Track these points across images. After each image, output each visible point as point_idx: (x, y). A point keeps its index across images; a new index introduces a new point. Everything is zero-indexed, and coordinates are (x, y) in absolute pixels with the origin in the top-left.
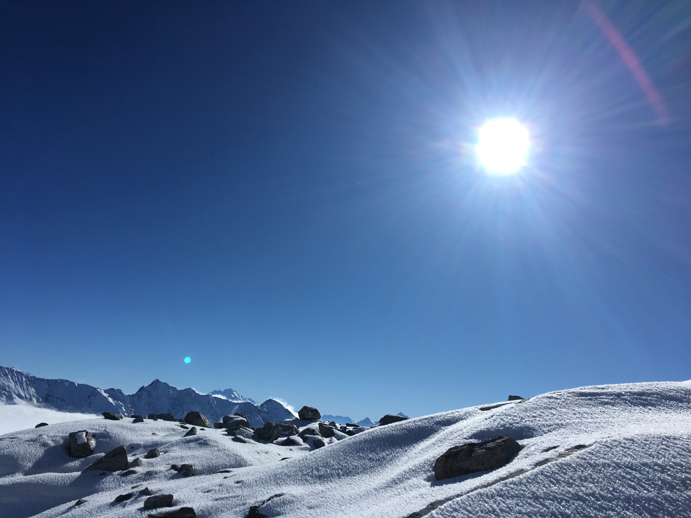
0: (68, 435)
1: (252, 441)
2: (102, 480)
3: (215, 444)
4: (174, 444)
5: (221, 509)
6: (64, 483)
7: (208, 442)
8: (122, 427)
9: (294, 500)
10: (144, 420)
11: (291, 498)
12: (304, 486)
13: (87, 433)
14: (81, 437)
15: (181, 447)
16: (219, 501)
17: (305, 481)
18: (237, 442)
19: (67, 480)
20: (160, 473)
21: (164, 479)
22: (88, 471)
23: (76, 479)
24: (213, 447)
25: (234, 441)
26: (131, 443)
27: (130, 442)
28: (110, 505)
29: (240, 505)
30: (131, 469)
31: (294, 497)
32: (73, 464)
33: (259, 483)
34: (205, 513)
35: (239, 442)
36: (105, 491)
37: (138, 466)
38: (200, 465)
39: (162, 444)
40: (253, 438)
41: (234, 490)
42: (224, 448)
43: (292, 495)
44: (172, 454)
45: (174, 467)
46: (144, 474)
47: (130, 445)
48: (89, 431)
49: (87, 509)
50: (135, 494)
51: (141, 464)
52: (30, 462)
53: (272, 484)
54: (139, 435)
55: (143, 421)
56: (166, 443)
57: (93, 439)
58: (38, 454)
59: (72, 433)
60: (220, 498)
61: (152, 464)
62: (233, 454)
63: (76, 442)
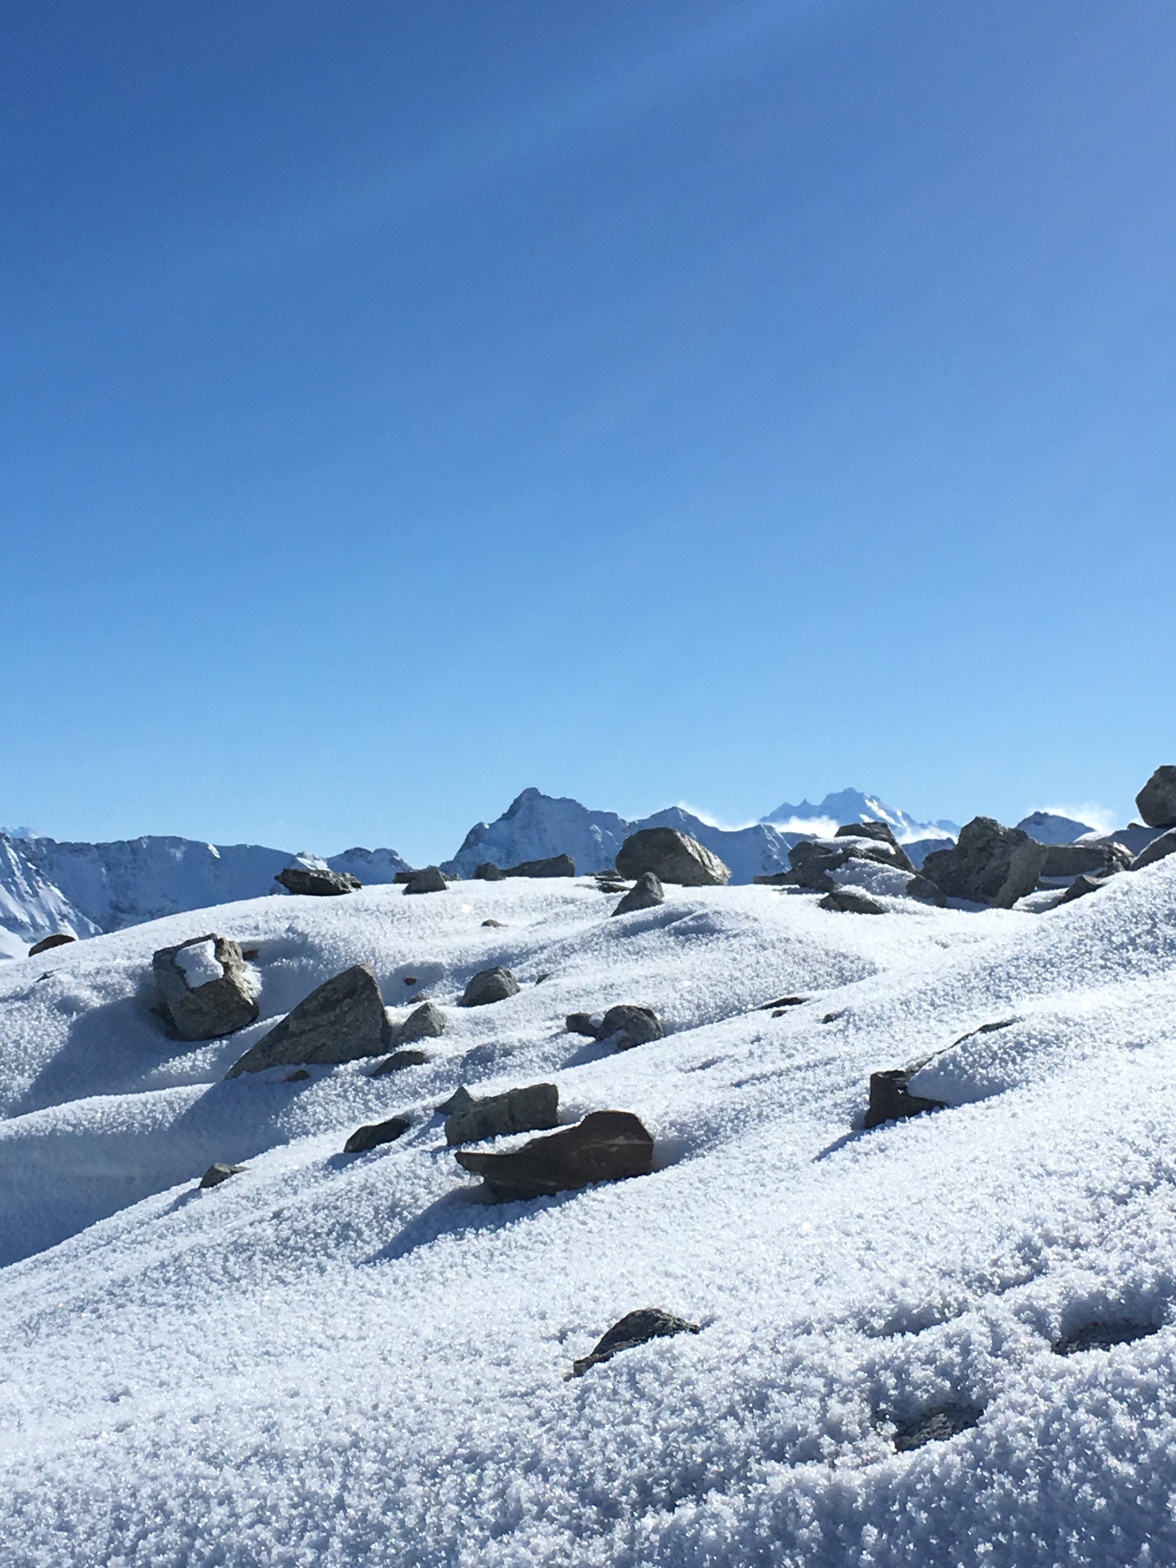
0: (148, 961)
1: (911, 903)
2: (298, 1096)
3: (747, 925)
4: (571, 945)
5: (756, 1111)
6: (155, 1124)
7: (716, 922)
8: (357, 910)
9: (1068, 1032)
10: (447, 883)
11: (1051, 1027)
12: (1118, 985)
13: (219, 943)
14: (197, 960)
15: (604, 953)
16: (746, 1088)
17: (1121, 969)
18: (843, 910)
19: (163, 1112)
20: (525, 1051)
21: (541, 1067)
22: (244, 1074)
23: (196, 1103)
24: (735, 936)
25: (830, 909)
26: (402, 963)
27: (394, 961)
28: (325, 1167)
29: (835, 1088)
30: (407, 1047)
31: (1066, 1021)
32: (188, 1064)
33: (920, 1007)
34: (690, 1133)
35: (853, 910)
36: (314, 1135)
37: (434, 1035)
38: (686, 1004)
39: (525, 954)
40: (915, 890)
41: (812, 1043)
42: (783, 935)
43: (1056, 1016)
44: (565, 982)
45: (577, 1023)
46: (459, 1061)
47: (399, 971)
48: (228, 938)
49: (243, 1191)
50: (419, 1117)
51: (443, 1027)
52: (22, 1073)
53: (975, 1001)
54: (428, 931)
55: (444, 888)
56: (543, 948)
57: (250, 966)
58: (48, 1043)
59: (165, 951)
60: (753, 1077)
61: (489, 1024)
62: (827, 954)
63: (184, 980)
